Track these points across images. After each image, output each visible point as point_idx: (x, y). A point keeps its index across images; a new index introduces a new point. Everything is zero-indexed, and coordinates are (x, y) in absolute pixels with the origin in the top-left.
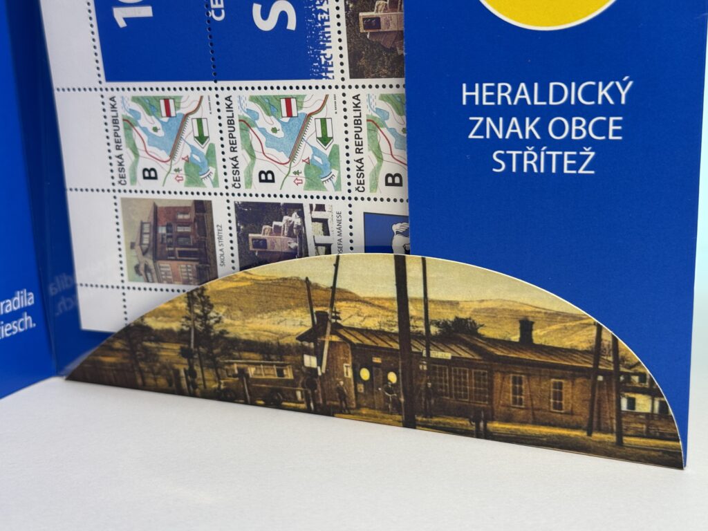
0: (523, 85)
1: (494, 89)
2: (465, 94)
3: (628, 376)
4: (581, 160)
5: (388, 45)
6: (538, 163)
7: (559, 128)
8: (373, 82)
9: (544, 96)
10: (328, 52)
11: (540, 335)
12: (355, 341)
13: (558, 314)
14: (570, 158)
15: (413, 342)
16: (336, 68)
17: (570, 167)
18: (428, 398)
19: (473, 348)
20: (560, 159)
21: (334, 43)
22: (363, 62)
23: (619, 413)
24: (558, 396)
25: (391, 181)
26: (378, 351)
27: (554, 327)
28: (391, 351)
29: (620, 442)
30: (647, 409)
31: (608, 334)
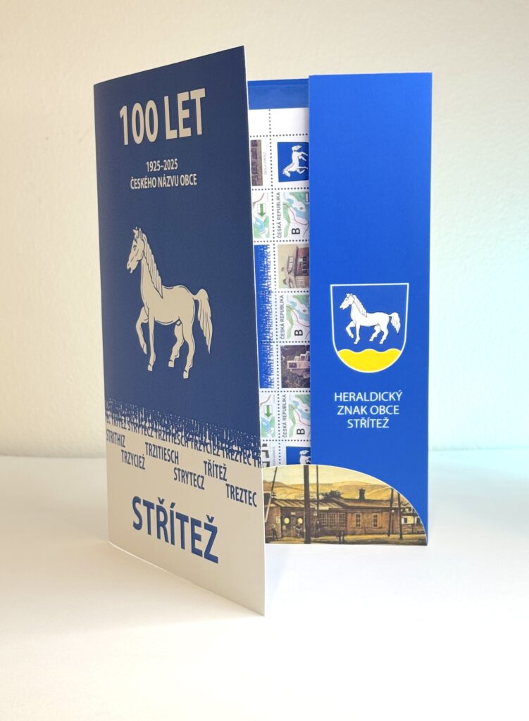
0: (360, 394)
1: (348, 395)
2: (336, 397)
3: (404, 509)
4: (383, 422)
5: (300, 375)
6: (366, 424)
7: (374, 410)
8: (292, 389)
9: (368, 398)
10: (272, 377)
11: (367, 496)
12: (283, 506)
13: (375, 485)
14: (379, 421)
15: (311, 503)
16: (275, 384)
17: (379, 425)
18: (317, 528)
19: (338, 503)
20: (375, 422)
21: (275, 373)
22: (288, 381)
23: (401, 525)
24: (376, 521)
25: (300, 432)
26: (293, 509)
27: (374, 491)
28: (301, 509)
29: (401, 538)
30: (412, 522)
31: (396, 492)
